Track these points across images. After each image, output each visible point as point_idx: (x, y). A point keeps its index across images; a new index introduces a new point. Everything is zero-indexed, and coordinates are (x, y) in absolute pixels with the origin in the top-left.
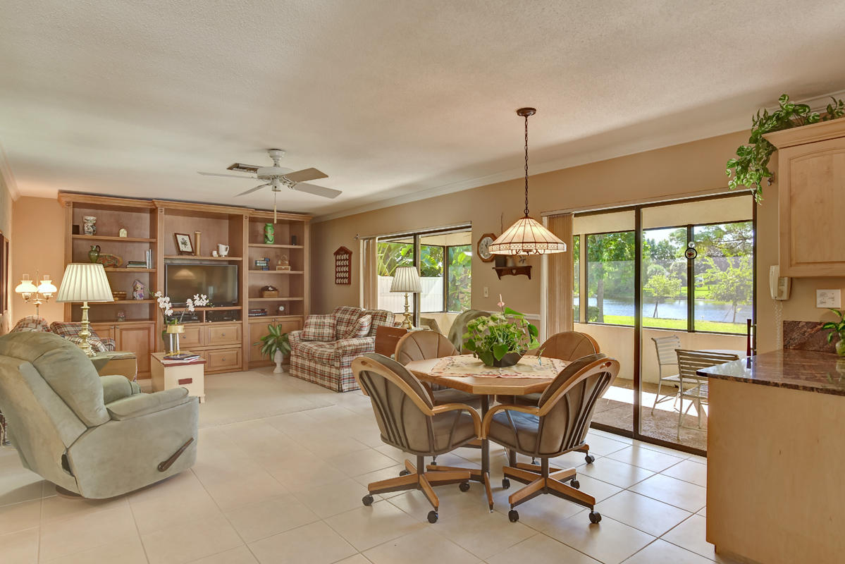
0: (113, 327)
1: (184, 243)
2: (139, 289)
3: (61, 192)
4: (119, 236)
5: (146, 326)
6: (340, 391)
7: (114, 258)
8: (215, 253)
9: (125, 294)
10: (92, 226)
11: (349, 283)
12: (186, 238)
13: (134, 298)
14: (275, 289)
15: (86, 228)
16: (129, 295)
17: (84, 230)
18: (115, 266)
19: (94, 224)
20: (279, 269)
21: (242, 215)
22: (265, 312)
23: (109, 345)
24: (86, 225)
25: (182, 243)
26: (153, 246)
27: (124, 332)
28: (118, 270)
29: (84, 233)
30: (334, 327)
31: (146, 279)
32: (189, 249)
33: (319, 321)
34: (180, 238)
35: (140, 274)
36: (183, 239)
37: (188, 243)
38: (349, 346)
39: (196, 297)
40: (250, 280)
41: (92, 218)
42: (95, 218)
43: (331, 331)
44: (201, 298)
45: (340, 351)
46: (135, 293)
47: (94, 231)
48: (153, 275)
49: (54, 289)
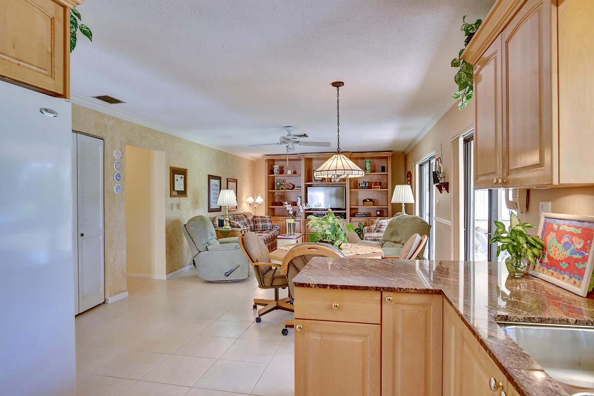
0: (284, 219)
7: (289, 185)
10: (277, 170)
20: (374, 188)
24: (274, 170)
41: (277, 166)
49: (253, 201)
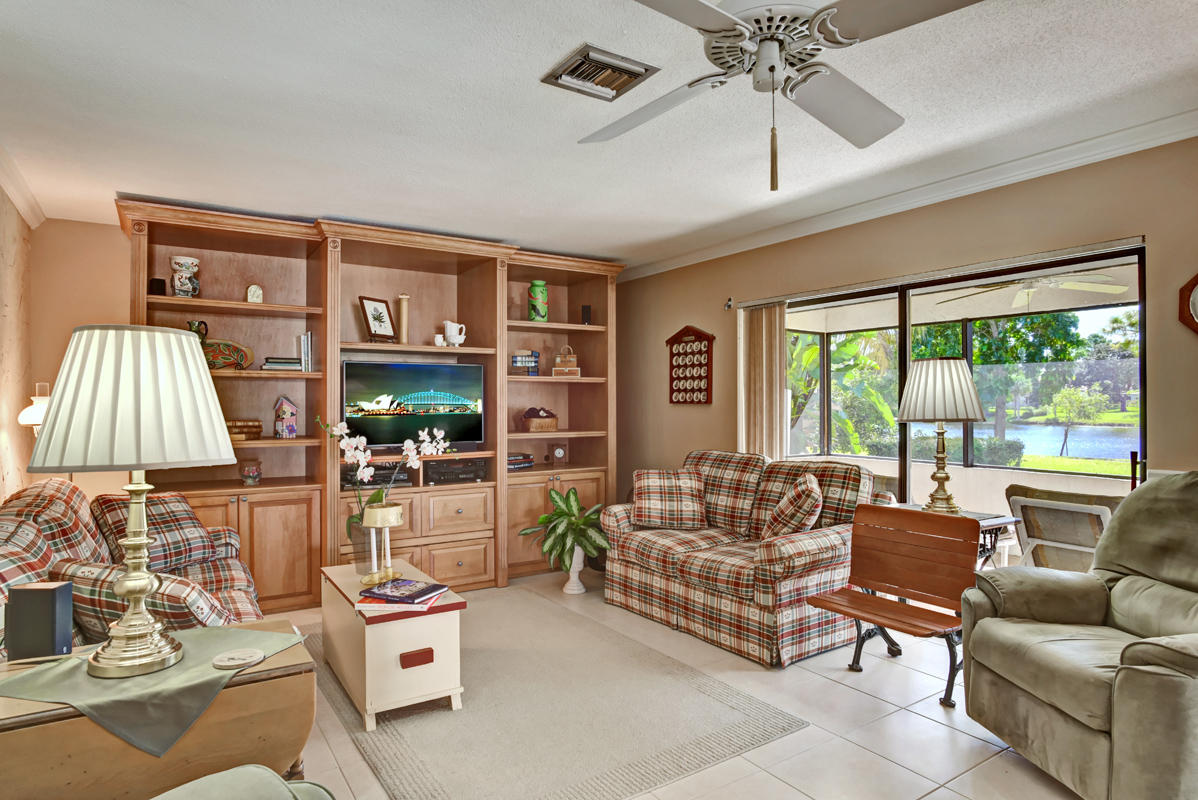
0: (234, 499)
1: (378, 318)
2: (287, 416)
3: (124, 197)
4: (245, 300)
5: (303, 494)
6: (776, 664)
7: (236, 349)
8: (439, 339)
9: (260, 427)
10: (190, 279)
11: (709, 401)
12: (382, 308)
13: (276, 435)
14: (550, 415)
15: (177, 283)
16: (267, 429)
17: (173, 286)
18: (238, 366)
19: (196, 275)
20: (559, 373)
21: (495, 259)
22: (531, 461)
23: (227, 544)
24: (177, 277)
25: (375, 319)
26: (315, 322)
27: (258, 510)
28: (244, 373)
29: (174, 294)
30: (699, 496)
31: (299, 392)
32: (386, 329)
33: (667, 483)
34: (370, 306)
35: (288, 383)
36: (376, 309)
37: (386, 318)
38: (800, 554)
39: (423, 435)
40: (509, 396)
41: (189, 260)
42: (196, 261)
43: (696, 507)
44: (433, 437)
45: (779, 568)
46: (279, 424)
47: (194, 289)
48: (315, 386)
